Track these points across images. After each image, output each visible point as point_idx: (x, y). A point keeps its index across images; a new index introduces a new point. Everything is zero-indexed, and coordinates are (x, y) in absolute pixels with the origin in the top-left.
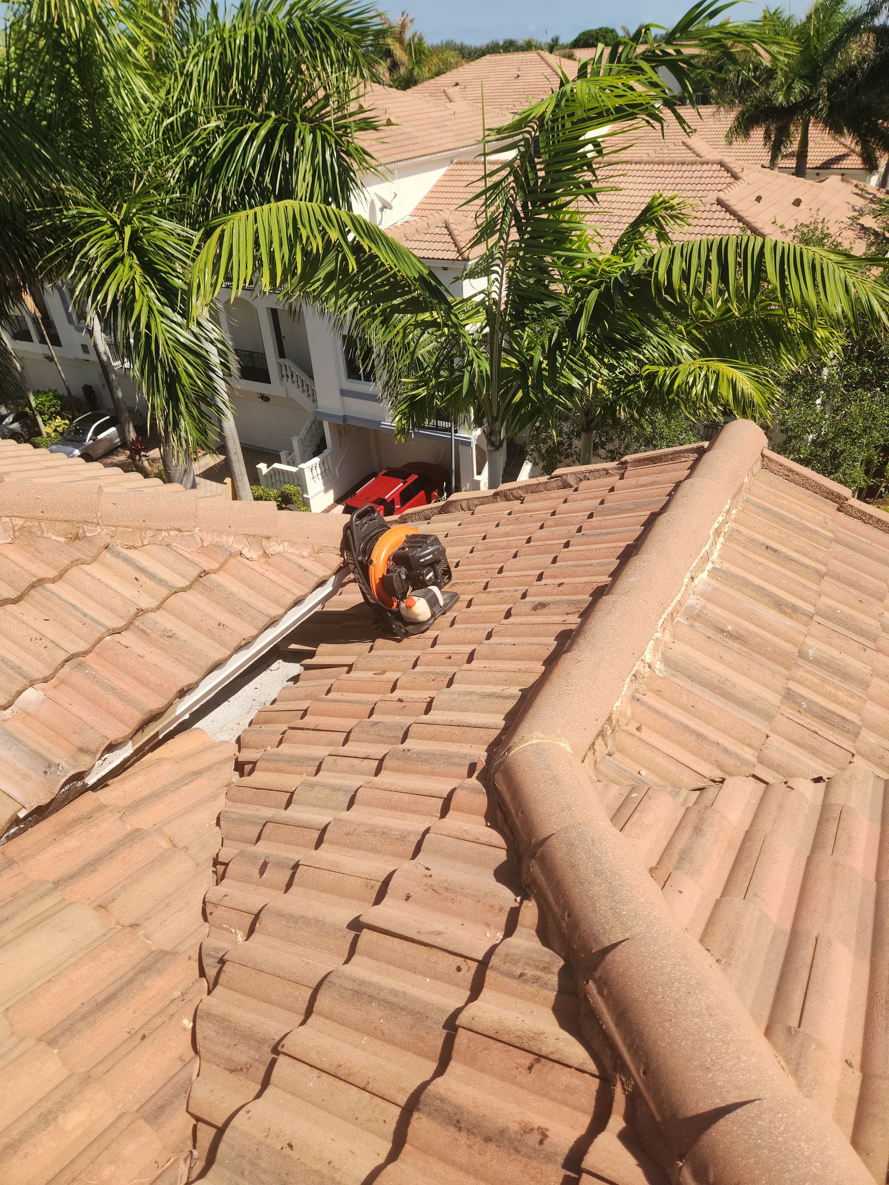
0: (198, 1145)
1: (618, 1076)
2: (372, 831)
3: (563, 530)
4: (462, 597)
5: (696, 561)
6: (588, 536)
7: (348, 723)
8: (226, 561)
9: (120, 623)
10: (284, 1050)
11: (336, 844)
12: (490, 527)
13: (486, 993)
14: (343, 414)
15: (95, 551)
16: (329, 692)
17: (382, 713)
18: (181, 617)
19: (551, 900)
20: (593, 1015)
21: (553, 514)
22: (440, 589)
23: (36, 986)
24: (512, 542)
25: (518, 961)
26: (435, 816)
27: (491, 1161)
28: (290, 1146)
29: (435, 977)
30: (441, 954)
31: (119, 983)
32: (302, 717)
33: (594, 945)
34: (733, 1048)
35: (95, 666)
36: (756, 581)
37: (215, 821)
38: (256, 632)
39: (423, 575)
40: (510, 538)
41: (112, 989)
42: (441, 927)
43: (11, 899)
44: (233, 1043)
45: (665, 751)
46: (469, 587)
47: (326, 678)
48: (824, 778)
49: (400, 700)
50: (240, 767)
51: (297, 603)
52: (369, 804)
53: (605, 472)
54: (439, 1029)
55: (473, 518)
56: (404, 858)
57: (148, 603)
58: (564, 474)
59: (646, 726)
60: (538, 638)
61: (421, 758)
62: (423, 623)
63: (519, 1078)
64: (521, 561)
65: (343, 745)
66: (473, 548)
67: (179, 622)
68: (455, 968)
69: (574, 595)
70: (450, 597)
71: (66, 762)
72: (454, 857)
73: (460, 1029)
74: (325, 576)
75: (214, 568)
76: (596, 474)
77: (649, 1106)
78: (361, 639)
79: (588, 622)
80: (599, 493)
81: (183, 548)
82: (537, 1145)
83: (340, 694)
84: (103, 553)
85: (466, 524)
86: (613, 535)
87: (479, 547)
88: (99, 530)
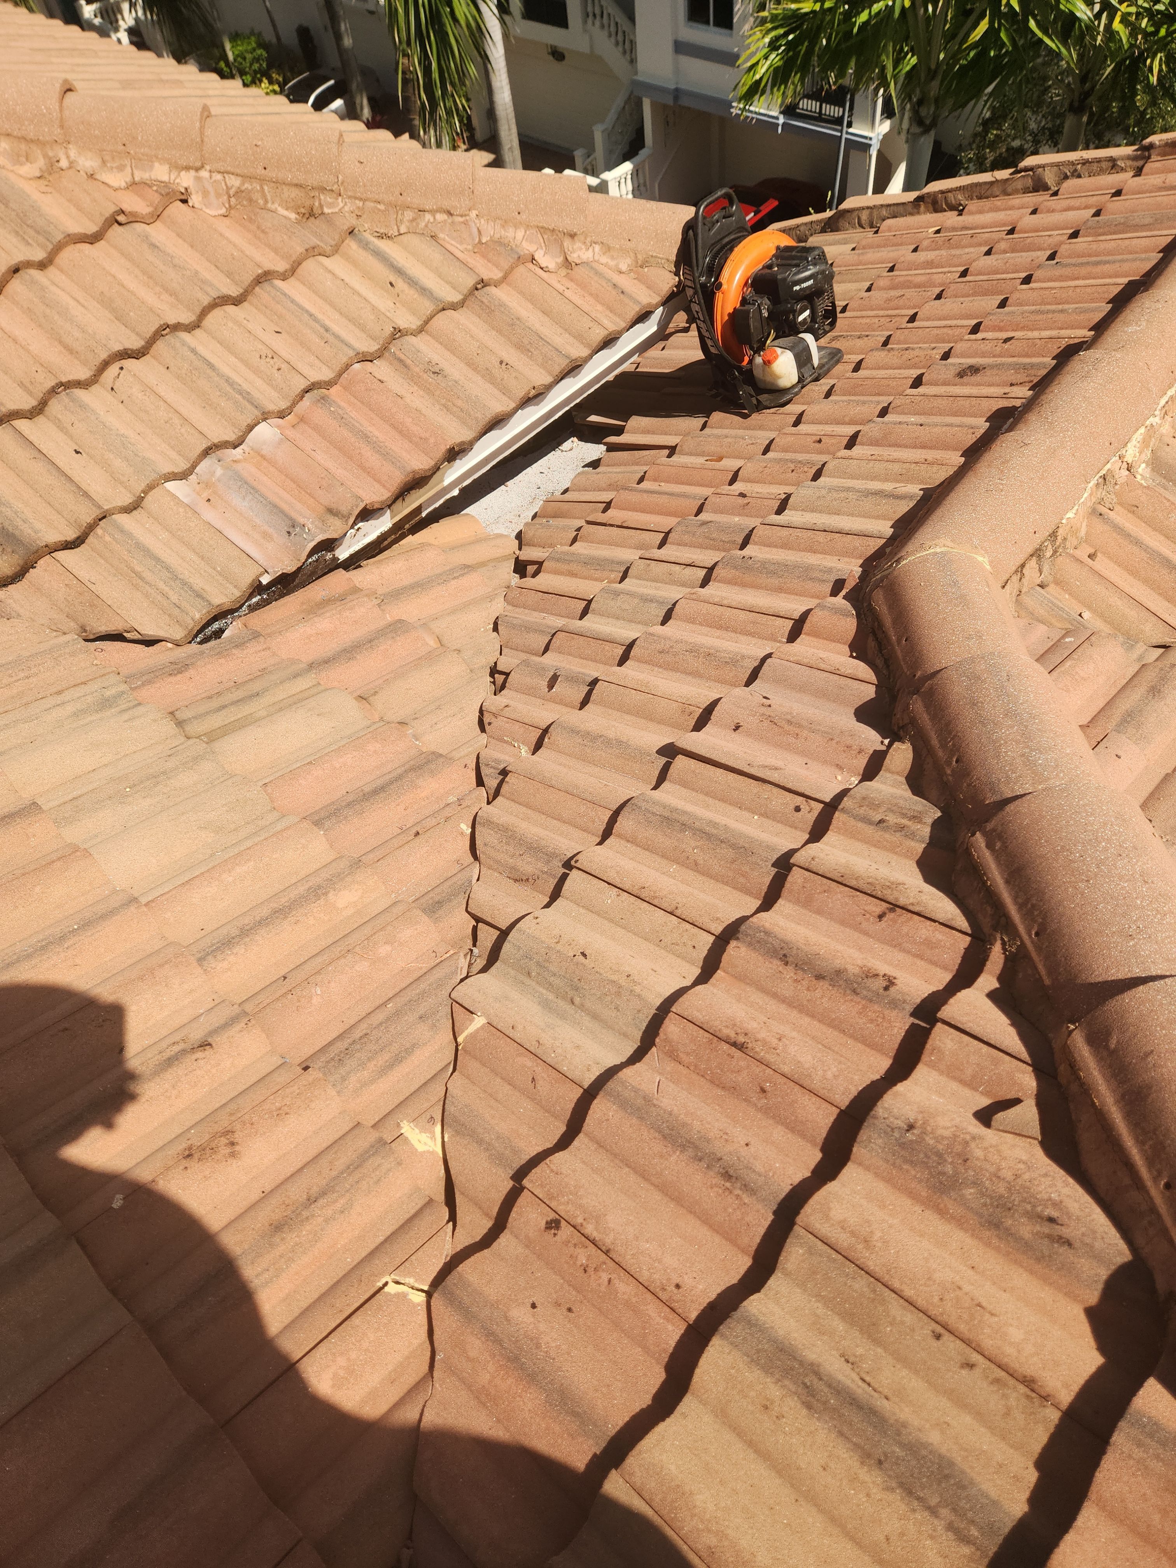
0: (478, 943)
1: (998, 936)
2: (694, 650)
3: (1024, 258)
4: (846, 357)
6: (1066, 265)
7: (667, 522)
8: (512, 268)
9: (372, 347)
10: (578, 865)
11: (646, 662)
12: (904, 254)
13: (830, 837)
14: (673, 87)
15: (336, 237)
16: (641, 480)
17: (715, 512)
18: (451, 347)
19: (935, 742)
20: (976, 871)
21: (1011, 232)
22: (816, 341)
23: (295, 766)
24: (935, 276)
25: (878, 806)
26: (780, 642)
27: (822, 998)
28: (584, 955)
29: (764, 815)
30: (776, 790)
31: (387, 777)
32: (605, 511)
33: (989, 795)
35: (342, 404)
37: (492, 626)
38: (549, 379)
39: (794, 313)
40: (934, 271)
41: (379, 782)
42: (780, 764)
43: (259, 673)
44: (518, 853)
45: (1126, 590)
46: (860, 343)
47: (637, 464)
49: (742, 495)
50: (520, 568)
51: (609, 342)
52: (691, 620)
53: (1110, 164)
54: (767, 866)
55: (877, 239)
56: (734, 685)
57: (408, 321)
58: (1039, 166)
59: (1104, 553)
60: (960, 418)
61: (767, 568)
62: (784, 391)
63: (865, 925)
64: (947, 305)
65: (660, 547)
66: (872, 284)
67: (447, 354)
68: (792, 807)
69: (1027, 356)
70: (830, 354)
71: (312, 523)
72: (802, 688)
73: (794, 868)
74: (649, 304)
75: (495, 278)
76: (1095, 166)
77: (1036, 968)
78: (691, 412)
79: (1047, 391)
80: (1095, 198)
81: (453, 242)
82: (881, 991)
83: (657, 484)
84: (347, 241)
85: (864, 248)
86: (1107, 265)
87: (882, 283)
88: (341, 205)
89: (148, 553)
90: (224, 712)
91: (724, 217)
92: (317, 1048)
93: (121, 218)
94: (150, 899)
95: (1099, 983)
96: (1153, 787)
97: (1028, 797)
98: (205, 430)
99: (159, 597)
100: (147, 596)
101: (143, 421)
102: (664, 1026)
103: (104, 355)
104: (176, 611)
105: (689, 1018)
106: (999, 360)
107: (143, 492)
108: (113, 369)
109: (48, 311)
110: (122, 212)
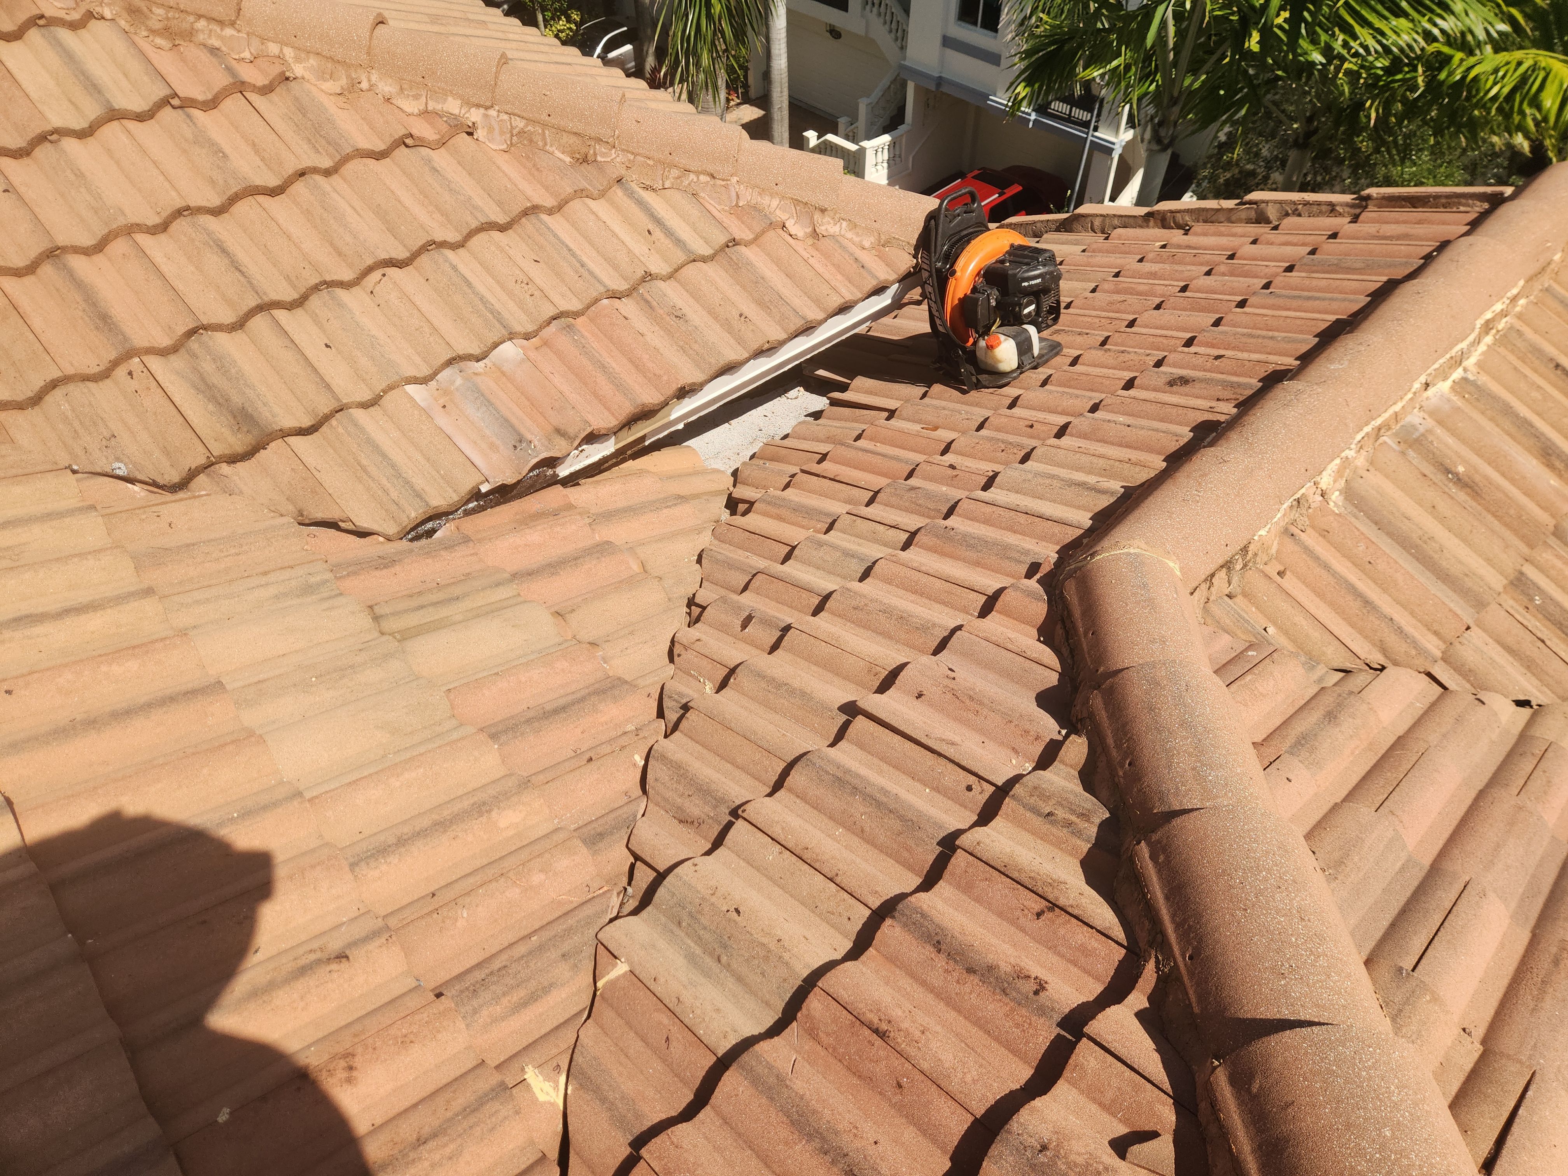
0: (633, 882)
1: (1153, 953)
2: (887, 611)
3: (1241, 283)
4: (1065, 351)
5: (1441, 361)
6: (1279, 296)
7: (878, 482)
8: (763, 232)
9: (623, 286)
10: (744, 815)
11: (839, 616)
12: (1130, 261)
13: (998, 822)
14: (938, 75)
15: (605, 184)
16: (858, 438)
17: (925, 478)
18: (695, 295)
19: (1110, 741)
20: (1137, 880)
21: (1232, 257)
22: (1039, 333)
23: (481, 675)
24: (1158, 287)
25: (1049, 798)
26: (972, 615)
27: (971, 993)
28: (737, 911)
29: (936, 789)
30: (950, 766)
31: (570, 698)
32: (820, 462)
33: (1158, 804)
34: (1322, 961)
35: (586, 334)
36: (1524, 411)
37: (696, 558)
38: (783, 336)
39: (1020, 305)
40: (1156, 282)
41: (562, 702)
42: (957, 739)
43: (463, 578)
44: (687, 794)
45: (1312, 611)
46: (1079, 339)
47: (857, 421)
48: (1534, 703)
49: (952, 467)
50: (732, 504)
51: (844, 309)
52: (889, 581)
53: (1330, 208)
54: (932, 844)
55: (1107, 245)
56: (922, 652)
57: (658, 266)
58: (1263, 202)
59: (1293, 572)
60: (1166, 424)
61: (967, 542)
62: (1004, 374)
63: (1022, 920)
64: (1165, 316)
65: (867, 505)
66: (1097, 286)
67: (691, 301)
68: (964, 785)
69: (1235, 374)
70: (1050, 346)
71: (539, 440)
72: (988, 665)
73: (959, 851)
74: (886, 280)
75: (746, 238)
76: (1315, 209)
77: (1187, 994)
78: (913, 380)
79: (1250, 413)
80: (1312, 237)
81: (712, 202)
82: (1031, 994)
83: (873, 443)
84: (614, 188)
85: (1094, 251)
86: (1318, 302)
87: (1106, 286)
88: (614, 156)
89: (376, 448)
90: (421, 612)
91: (965, 213)
92: (454, 974)
93: (409, 141)
94: (315, 794)
95: (1248, 1019)
96: (1321, 816)
97: (1195, 813)
98: (452, 342)
99: (380, 492)
100: (368, 489)
101: (395, 326)
102: (807, 1001)
103: (370, 262)
104: (394, 508)
105: (835, 996)
106: (1209, 375)
107: (383, 391)
108: (376, 275)
109: (326, 215)
110: (412, 136)
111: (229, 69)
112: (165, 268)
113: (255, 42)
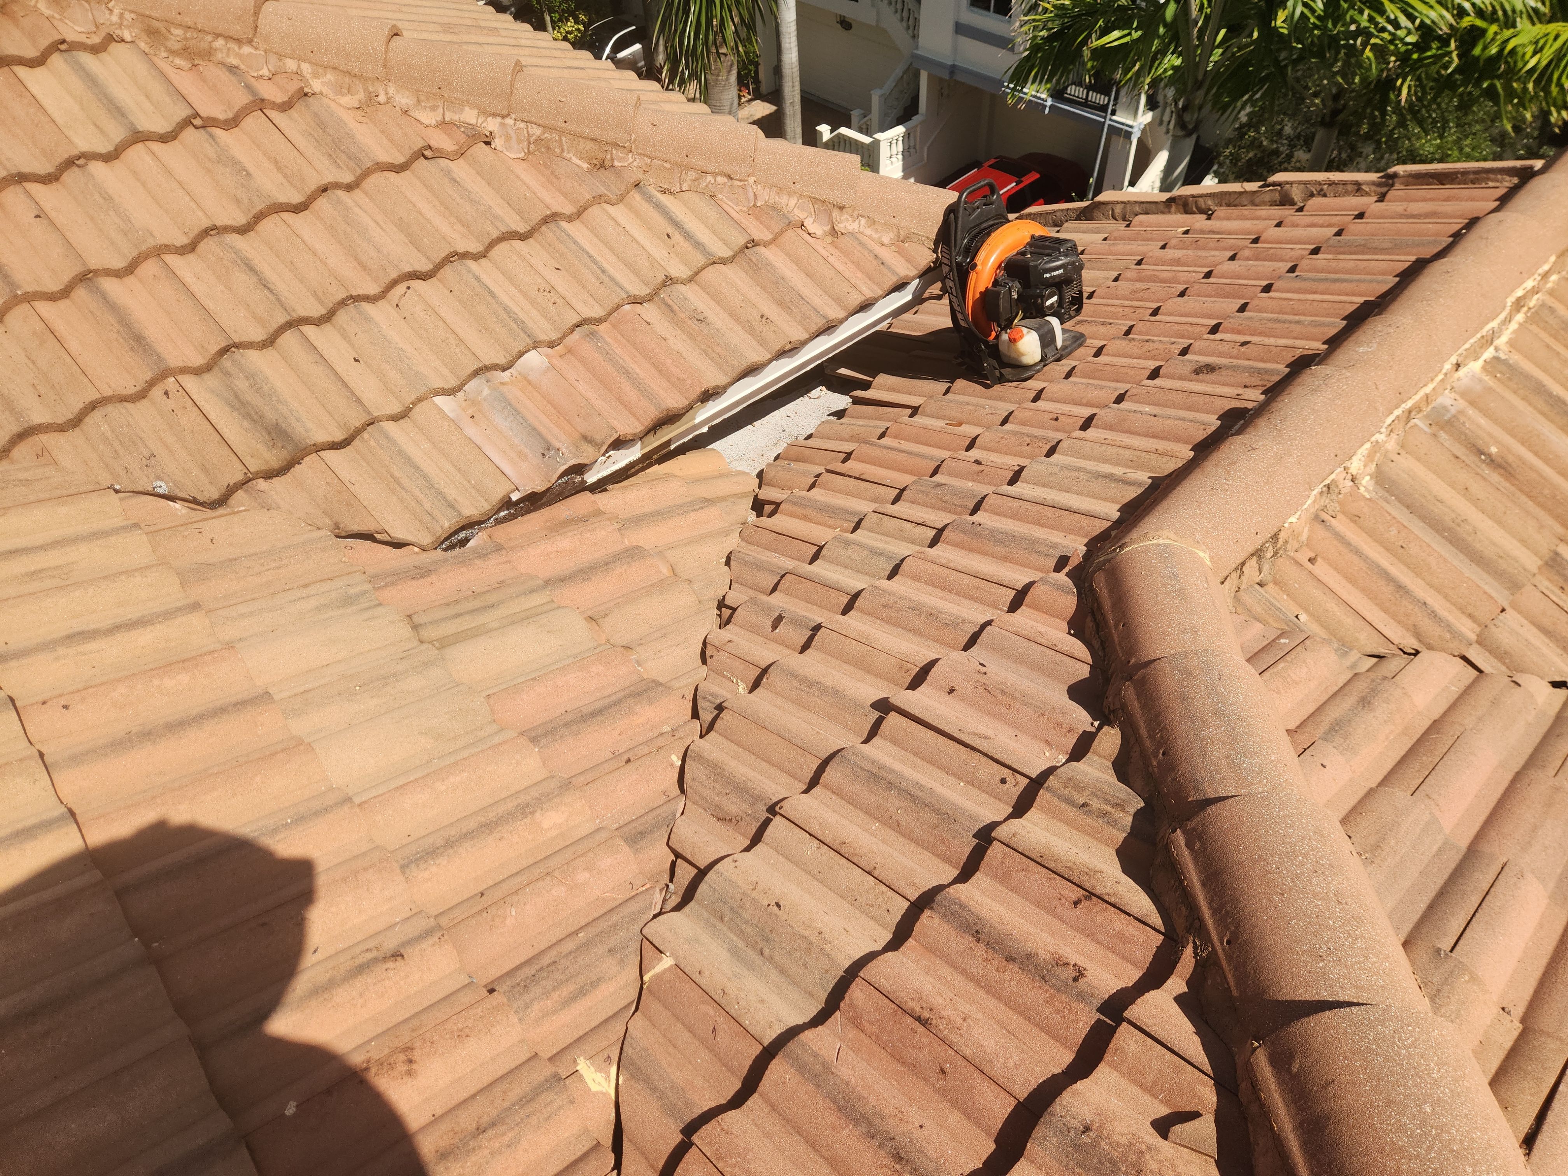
0: (675, 879)
1: (1191, 939)
2: (917, 609)
3: (1267, 267)
4: (1089, 342)
5: (1472, 341)
6: (1305, 280)
7: (904, 479)
8: (782, 232)
9: (644, 291)
10: (782, 811)
11: (869, 614)
12: (1152, 249)
13: (1033, 814)
14: (950, 63)
15: (623, 188)
16: (882, 436)
17: (950, 475)
18: (717, 298)
19: (1143, 731)
20: (1174, 868)
21: (1256, 241)
22: (1061, 324)
23: (519, 681)
24: (1182, 274)
25: (1083, 789)
26: (1001, 610)
27: (1010, 981)
28: (778, 905)
29: (971, 783)
30: (984, 759)
31: (607, 701)
32: (844, 461)
33: (1192, 792)
34: (1360, 944)
35: (609, 340)
37: (724, 560)
38: (805, 336)
39: (1042, 297)
40: (1179, 269)
41: (598, 705)
42: (990, 733)
43: (497, 585)
44: (724, 792)
45: (1344, 597)
46: (1102, 329)
47: (881, 419)
49: (978, 462)
50: (758, 506)
51: (865, 307)
52: (916, 578)
53: (1356, 187)
54: (968, 836)
55: (1128, 232)
56: (952, 647)
57: (678, 270)
58: (1287, 183)
59: (1324, 558)
60: (1193, 413)
61: (995, 536)
62: (1027, 367)
63: (1060, 909)
64: (1189, 303)
65: (893, 503)
66: (1120, 275)
67: (713, 304)
68: (998, 778)
69: (1262, 360)
70: (1074, 337)
71: (567, 448)
72: (1019, 659)
73: (995, 842)
74: (907, 276)
75: (765, 239)
76: (1340, 188)
77: (1225, 978)
78: (936, 376)
79: (1278, 399)
80: (1339, 218)
81: (730, 203)
82: (1070, 981)
83: (897, 441)
84: (632, 193)
85: (1115, 239)
86: (1345, 284)
87: (1128, 274)
88: (631, 160)
89: (409, 461)
90: (458, 620)
91: (985, 205)
92: (505, 971)
93: (428, 153)
94: (364, 799)
95: (1286, 1001)
96: (1356, 801)
97: (1230, 801)
98: (478, 352)
99: (413, 504)
100: (402, 501)
101: (422, 338)
102: (850, 991)
103: (394, 275)
104: (427, 518)
105: (877, 986)
106: (1235, 362)
107: (413, 403)
108: (400, 288)
109: (349, 229)
110: (430, 147)
111: (248, 87)
112: (194, 288)
113: (273, 59)
